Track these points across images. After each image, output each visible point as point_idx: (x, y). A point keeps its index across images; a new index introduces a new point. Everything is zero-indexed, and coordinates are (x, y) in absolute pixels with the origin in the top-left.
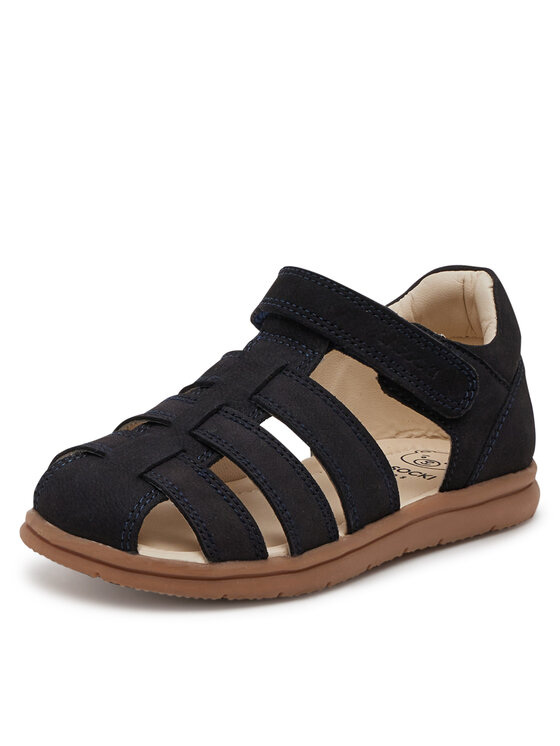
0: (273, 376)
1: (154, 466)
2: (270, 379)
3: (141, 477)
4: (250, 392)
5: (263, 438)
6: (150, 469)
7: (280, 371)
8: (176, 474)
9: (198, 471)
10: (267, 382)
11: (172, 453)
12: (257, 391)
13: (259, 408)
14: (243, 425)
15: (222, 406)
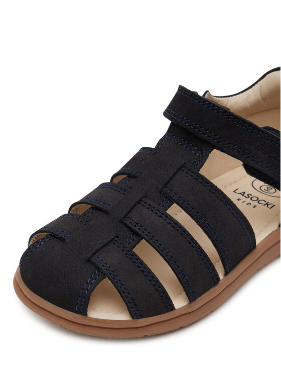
0: (175, 173)
1: (98, 251)
2: (174, 175)
3: (89, 260)
4: (161, 187)
5: (170, 223)
6: (94, 254)
7: (180, 168)
8: (112, 258)
9: (126, 254)
10: (172, 178)
11: (109, 240)
12: (165, 186)
13: (167, 197)
14: (156, 213)
15: (142, 198)
